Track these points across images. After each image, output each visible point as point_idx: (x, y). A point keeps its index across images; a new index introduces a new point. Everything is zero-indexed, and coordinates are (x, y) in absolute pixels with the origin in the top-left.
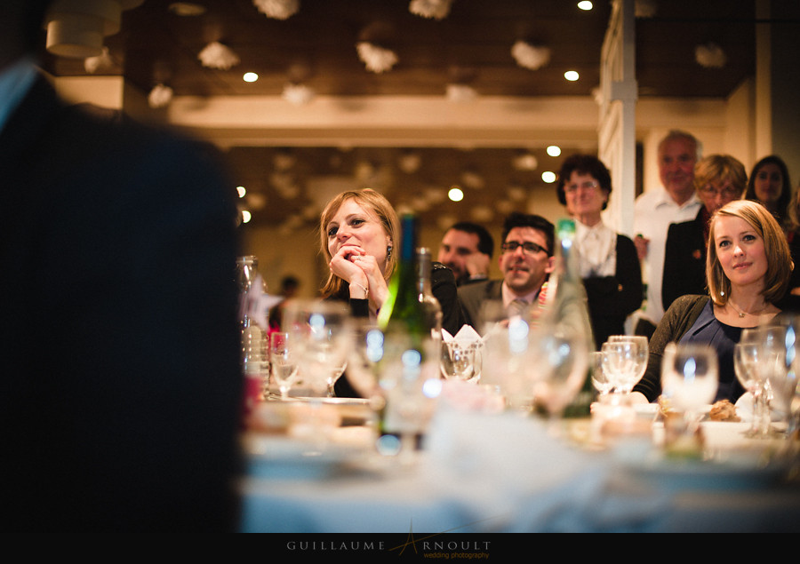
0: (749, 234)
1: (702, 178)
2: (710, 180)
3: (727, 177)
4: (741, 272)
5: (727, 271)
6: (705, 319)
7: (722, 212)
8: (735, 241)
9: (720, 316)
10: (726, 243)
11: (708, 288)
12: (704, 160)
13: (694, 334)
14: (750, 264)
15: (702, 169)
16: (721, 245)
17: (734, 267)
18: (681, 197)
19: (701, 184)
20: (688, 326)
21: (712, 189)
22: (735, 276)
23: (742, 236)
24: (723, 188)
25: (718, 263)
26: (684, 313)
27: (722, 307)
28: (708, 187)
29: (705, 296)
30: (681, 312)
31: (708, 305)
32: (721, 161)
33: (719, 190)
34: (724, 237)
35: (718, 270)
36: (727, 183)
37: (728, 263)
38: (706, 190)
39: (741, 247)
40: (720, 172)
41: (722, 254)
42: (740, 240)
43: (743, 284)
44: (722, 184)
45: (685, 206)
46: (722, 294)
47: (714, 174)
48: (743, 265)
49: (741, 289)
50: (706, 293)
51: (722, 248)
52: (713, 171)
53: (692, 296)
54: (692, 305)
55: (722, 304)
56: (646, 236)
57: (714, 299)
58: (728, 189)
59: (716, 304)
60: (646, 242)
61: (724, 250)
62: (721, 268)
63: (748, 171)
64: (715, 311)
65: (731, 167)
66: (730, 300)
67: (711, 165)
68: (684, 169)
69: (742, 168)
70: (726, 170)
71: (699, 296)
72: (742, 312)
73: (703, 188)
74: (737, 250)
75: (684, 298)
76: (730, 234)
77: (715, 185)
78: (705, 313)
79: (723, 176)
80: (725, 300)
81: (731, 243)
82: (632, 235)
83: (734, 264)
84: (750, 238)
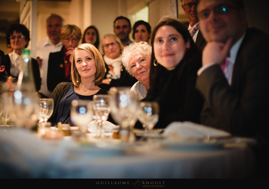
0: (89, 57)
1: (64, 34)
2: (67, 35)
3: (74, 34)
4: (85, 73)
5: (80, 72)
6: (70, 92)
7: (78, 48)
8: (84, 60)
9: (77, 91)
10: (80, 61)
11: (72, 80)
12: (65, 26)
13: (67, 98)
14: (89, 70)
15: (64, 30)
16: (77, 62)
17: (83, 71)
18: (55, 42)
19: (63, 37)
20: (64, 95)
21: (68, 39)
22: (83, 74)
23: (86, 58)
24: (73, 38)
25: (76, 69)
26: (62, 90)
27: (77, 87)
28: (66, 38)
29: (70, 83)
30: (61, 89)
31: (72, 86)
32: (72, 27)
33: (71, 39)
34: (79, 58)
35: (76, 72)
36: (74, 37)
37: (81, 69)
38: (65, 39)
39: (86, 63)
40: (71, 32)
41: (78, 65)
42: (85, 60)
43: (86, 78)
44: (72, 37)
45: (57, 45)
46: (78, 82)
47: (69, 32)
48: (87, 70)
49: (85, 80)
50: (71, 81)
51: (78, 63)
52: (68, 31)
53: (65, 83)
54: (65, 86)
55: (77, 86)
56: (41, 57)
57: (75, 84)
58: (74, 39)
59: (75, 86)
60: (41, 60)
61: (79, 64)
62: (77, 71)
63: (83, 32)
64: (74, 88)
65: (75, 30)
66: (81, 84)
67: (68, 29)
68: (57, 30)
69: (80, 30)
70: (74, 31)
71: (68, 83)
72: (86, 89)
73: (64, 38)
74: (84, 64)
75: (62, 83)
76: (81, 57)
77: (69, 37)
78: (71, 90)
79: (72, 34)
80: (79, 84)
81: (82, 61)
82: (35, 58)
83: (83, 69)
84: (89, 59)
